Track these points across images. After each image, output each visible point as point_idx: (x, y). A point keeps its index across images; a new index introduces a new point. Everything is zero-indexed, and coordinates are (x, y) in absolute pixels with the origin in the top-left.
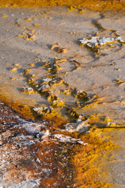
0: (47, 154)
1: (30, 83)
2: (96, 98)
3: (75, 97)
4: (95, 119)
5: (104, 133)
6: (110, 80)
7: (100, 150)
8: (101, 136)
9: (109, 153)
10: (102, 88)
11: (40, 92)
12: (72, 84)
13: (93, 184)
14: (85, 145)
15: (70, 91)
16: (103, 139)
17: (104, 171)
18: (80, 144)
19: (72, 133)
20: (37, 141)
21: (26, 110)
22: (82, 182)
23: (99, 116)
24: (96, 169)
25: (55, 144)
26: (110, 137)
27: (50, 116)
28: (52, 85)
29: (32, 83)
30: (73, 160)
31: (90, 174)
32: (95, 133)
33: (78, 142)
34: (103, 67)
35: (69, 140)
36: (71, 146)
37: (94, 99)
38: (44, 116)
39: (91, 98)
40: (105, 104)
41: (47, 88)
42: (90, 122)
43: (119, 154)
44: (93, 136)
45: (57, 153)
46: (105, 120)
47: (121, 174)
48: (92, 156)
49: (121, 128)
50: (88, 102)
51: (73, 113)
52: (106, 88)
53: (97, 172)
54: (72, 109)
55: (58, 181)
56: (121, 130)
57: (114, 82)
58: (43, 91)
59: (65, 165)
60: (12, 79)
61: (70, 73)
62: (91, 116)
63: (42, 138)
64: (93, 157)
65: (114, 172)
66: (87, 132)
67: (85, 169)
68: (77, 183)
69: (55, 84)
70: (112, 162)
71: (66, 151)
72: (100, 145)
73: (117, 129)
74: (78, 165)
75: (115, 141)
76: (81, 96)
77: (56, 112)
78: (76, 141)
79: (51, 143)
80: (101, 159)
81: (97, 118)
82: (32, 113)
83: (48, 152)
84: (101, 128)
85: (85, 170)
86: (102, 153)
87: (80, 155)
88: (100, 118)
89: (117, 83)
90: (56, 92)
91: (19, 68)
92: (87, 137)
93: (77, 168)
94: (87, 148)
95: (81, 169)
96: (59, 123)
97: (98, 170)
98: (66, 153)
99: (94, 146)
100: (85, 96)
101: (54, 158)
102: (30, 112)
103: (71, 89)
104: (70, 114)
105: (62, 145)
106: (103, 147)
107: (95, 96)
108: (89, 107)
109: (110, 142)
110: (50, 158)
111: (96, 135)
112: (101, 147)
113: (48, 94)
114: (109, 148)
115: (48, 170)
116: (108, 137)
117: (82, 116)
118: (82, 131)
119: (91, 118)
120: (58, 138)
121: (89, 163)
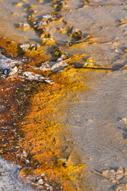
0: (7, 91)
1: (29, 19)
2: (89, 38)
3: (69, 35)
4: (77, 59)
5: (78, 73)
6: (114, 20)
7: (65, 90)
8: (74, 76)
9: (75, 94)
10: (101, 28)
11: (36, 29)
12: (71, 23)
13: (43, 123)
14: (51, 84)
15: (66, 30)
16: (74, 80)
17: (60, 112)
18: (47, 83)
19: (44, 72)
20: (3, 77)
21: (13, 46)
22: (32, 121)
23: (82, 57)
24: (52, 109)
25: (20, 81)
26: (82, 78)
27: (33, 54)
28: (49, 23)
29: (32, 20)
30: (33, 99)
31: (45, 113)
32: (68, 73)
33: (45, 80)
34: (113, 7)
35: (37, 78)
36: (37, 84)
37: (87, 39)
38: (26, 53)
39: (85, 37)
40: (95, 45)
41: (44, 26)
42: (70, 62)
43: (84, 95)
44: (65, 76)
45: (18, 90)
46: (86, 60)
47: (77, 115)
48: (54, 96)
49: (99, 69)
50: (79, 41)
51: (58, 52)
52: (105, 29)
53: (53, 112)
54: (58, 48)
55: (7, 118)
56: (97, 71)
57: (117, 23)
58: (39, 28)
59: (22, 102)
60: (13, 15)
61: (74, 11)
62: (74, 55)
63: (9, 75)
64: (56, 97)
65: (71, 113)
66: (59, 71)
67: (42, 108)
68: (26, 121)
69: (54, 22)
70: (73, 103)
71: (29, 89)
72: (68, 85)
73: (93, 70)
74: (36, 103)
75: (87, 82)
76: (75, 35)
77: (41, 50)
78: (44, 80)
79: (17, 80)
80: (63, 99)
81: (80, 58)
82: (17, 50)
83: (9, 89)
84: (77, 68)
85: (40, 109)
86: (67, 93)
87: (42, 94)
88: (82, 58)
89: (119, 23)
90: (52, 29)
91: (25, 4)
92: (57, 76)
93: (33, 106)
94: (53, 87)
95: (38, 107)
96: (39, 61)
97: (55, 110)
98: (28, 91)
99: (61, 86)
100: (79, 35)
101: (13, 95)
102: (16, 49)
103: (69, 27)
104: (54, 52)
105: (28, 82)
106: (70, 87)
107: (89, 36)
108: (77, 47)
109: (80, 83)
110: (9, 95)
111: (69, 75)
112: (68, 87)
113: (43, 31)
114: (76, 89)
115: (2, 107)
116: (80, 78)
117: (64, 56)
118: (57, 70)
119: (73, 58)
120: (27, 75)
121: (48, 102)
